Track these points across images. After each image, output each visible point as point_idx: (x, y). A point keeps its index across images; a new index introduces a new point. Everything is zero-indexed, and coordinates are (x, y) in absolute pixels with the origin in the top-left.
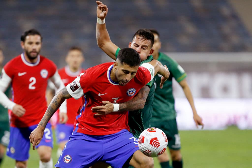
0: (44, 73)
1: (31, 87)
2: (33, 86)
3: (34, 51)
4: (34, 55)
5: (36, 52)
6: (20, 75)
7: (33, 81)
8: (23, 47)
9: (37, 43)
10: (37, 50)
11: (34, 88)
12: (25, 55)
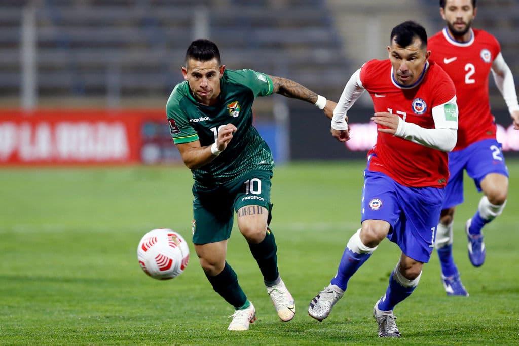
0: (485, 54)
1: (468, 81)
2: (471, 78)
3: (460, 21)
4: (460, 28)
5: (463, 23)
6: (446, 61)
7: (470, 69)
8: (444, 17)
9: (465, 8)
10: (466, 20)
11: (473, 81)
12: (448, 30)
